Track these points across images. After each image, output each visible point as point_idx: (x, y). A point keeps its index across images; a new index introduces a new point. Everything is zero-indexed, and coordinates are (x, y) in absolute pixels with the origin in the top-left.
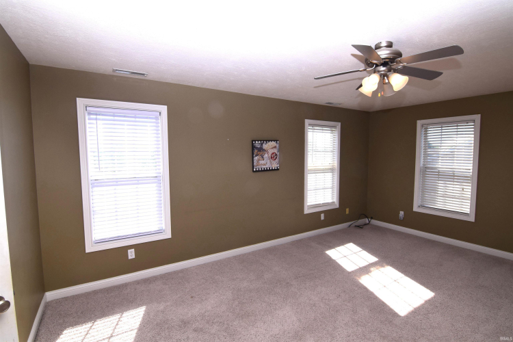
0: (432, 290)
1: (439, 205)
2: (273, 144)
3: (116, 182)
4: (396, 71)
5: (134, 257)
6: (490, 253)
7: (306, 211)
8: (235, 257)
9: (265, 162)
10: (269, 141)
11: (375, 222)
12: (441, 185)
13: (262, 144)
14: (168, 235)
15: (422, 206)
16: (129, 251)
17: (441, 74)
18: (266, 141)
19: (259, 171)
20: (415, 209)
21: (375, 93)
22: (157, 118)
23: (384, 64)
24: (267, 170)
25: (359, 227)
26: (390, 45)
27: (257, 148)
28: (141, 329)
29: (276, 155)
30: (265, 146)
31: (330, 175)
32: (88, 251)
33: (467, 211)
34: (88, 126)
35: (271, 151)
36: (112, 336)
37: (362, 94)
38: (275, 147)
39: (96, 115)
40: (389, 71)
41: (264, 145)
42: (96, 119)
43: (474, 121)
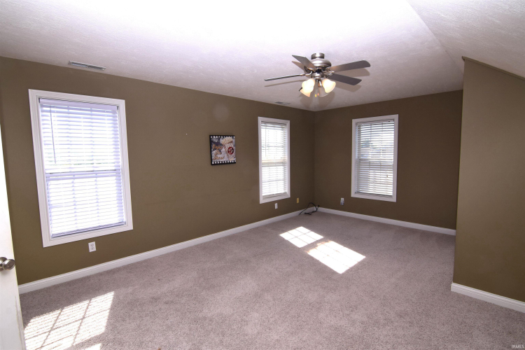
0: (363, 254)
1: (371, 191)
2: (229, 139)
3: (73, 175)
4: (327, 77)
5: (95, 250)
6: (408, 226)
7: (262, 201)
8: (197, 246)
9: (222, 156)
10: (226, 136)
11: (321, 209)
12: (372, 174)
13: (219, 139)
14: (130, 227)
15: (358, 192)
16: (90, 244)
17: (360, 81)
18: (223, 136)
19: (217, 164)
20: (353, 195)
21: (312, 93)
22: (114, 112)
23: (319, 71)
24: (225, 163)
25: (309, 214)
26: (322, 56)
27: (214, 143)
28: (113, 308)
29: (233, 149)
30: (222, 141)
31: (281, 168)
32: (45, 245)
33: (391, 194)
34: (41, 118)
35: (228, 146)
36: (84, 318)
37: (302, 95)
38: (231, 142)
39: (50, 107)
40: (322, 77)
41: (221, 139)
42: (50, 111)
43: (394, 120)
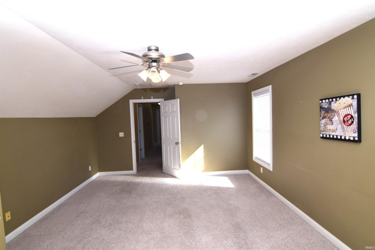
2: (348, 100)
9: (333, 128)
10: (340, 97)
13: (330, 103)
16: (261, 168)
18: (336, 98)
27: (324, 109)
29: (352, 117)
30: (334, 105)
35: (343, 113)
38: (350, 105)
41: (332, 103)
